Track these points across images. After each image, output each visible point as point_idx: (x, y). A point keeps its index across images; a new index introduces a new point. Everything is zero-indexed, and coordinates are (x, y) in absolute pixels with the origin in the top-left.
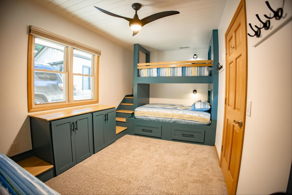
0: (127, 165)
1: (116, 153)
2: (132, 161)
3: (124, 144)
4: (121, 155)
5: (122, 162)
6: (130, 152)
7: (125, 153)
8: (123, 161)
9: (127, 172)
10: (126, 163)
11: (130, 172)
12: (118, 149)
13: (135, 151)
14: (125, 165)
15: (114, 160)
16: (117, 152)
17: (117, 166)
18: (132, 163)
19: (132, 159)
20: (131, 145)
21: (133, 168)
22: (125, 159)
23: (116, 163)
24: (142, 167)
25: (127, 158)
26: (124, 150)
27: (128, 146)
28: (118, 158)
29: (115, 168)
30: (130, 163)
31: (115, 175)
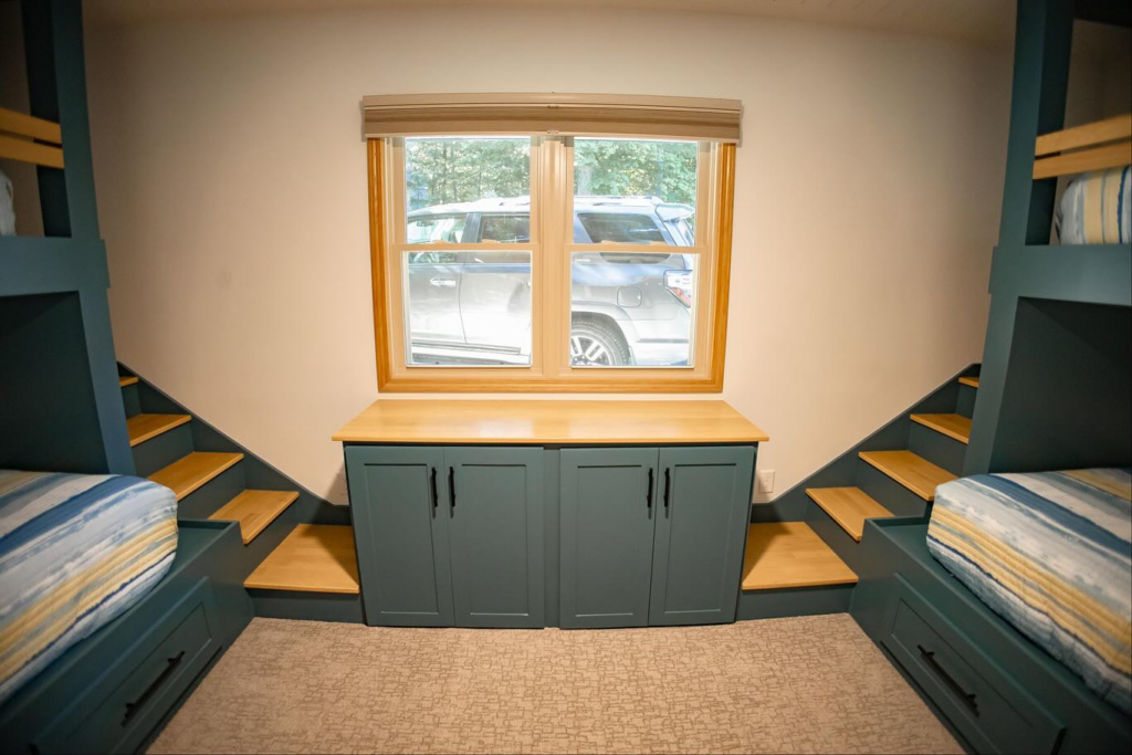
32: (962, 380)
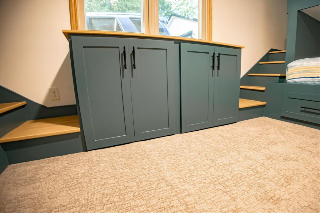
0: (239, 176)
1: (227, 140)
2: (259, 169)
3: (254, 129)
4: (236, 146)
5: (230, 164)
6: (260, 146)
7: (247, 145)
8: (231, 162)
9: (227, 198)
10: (241, 168)
11: (238, 200)
12: (235, 136)
13: (274, 146)
14: (234, 173)
15: (212, 154)
16: (229, 139)
17: (211, 170)
18: (257, 172)
19: (261, 162)
20: (268, 134)
21: (255, 189)
22: (241, 159)
23: (213, 161)
24: (288, 197)
25: (246, 158)
26: (248, 140)
27: (262, 135)
28: (224, 151)
29: (203, 173)
30: (251, 173)
31: (187, 193)
32: (270, 53)
